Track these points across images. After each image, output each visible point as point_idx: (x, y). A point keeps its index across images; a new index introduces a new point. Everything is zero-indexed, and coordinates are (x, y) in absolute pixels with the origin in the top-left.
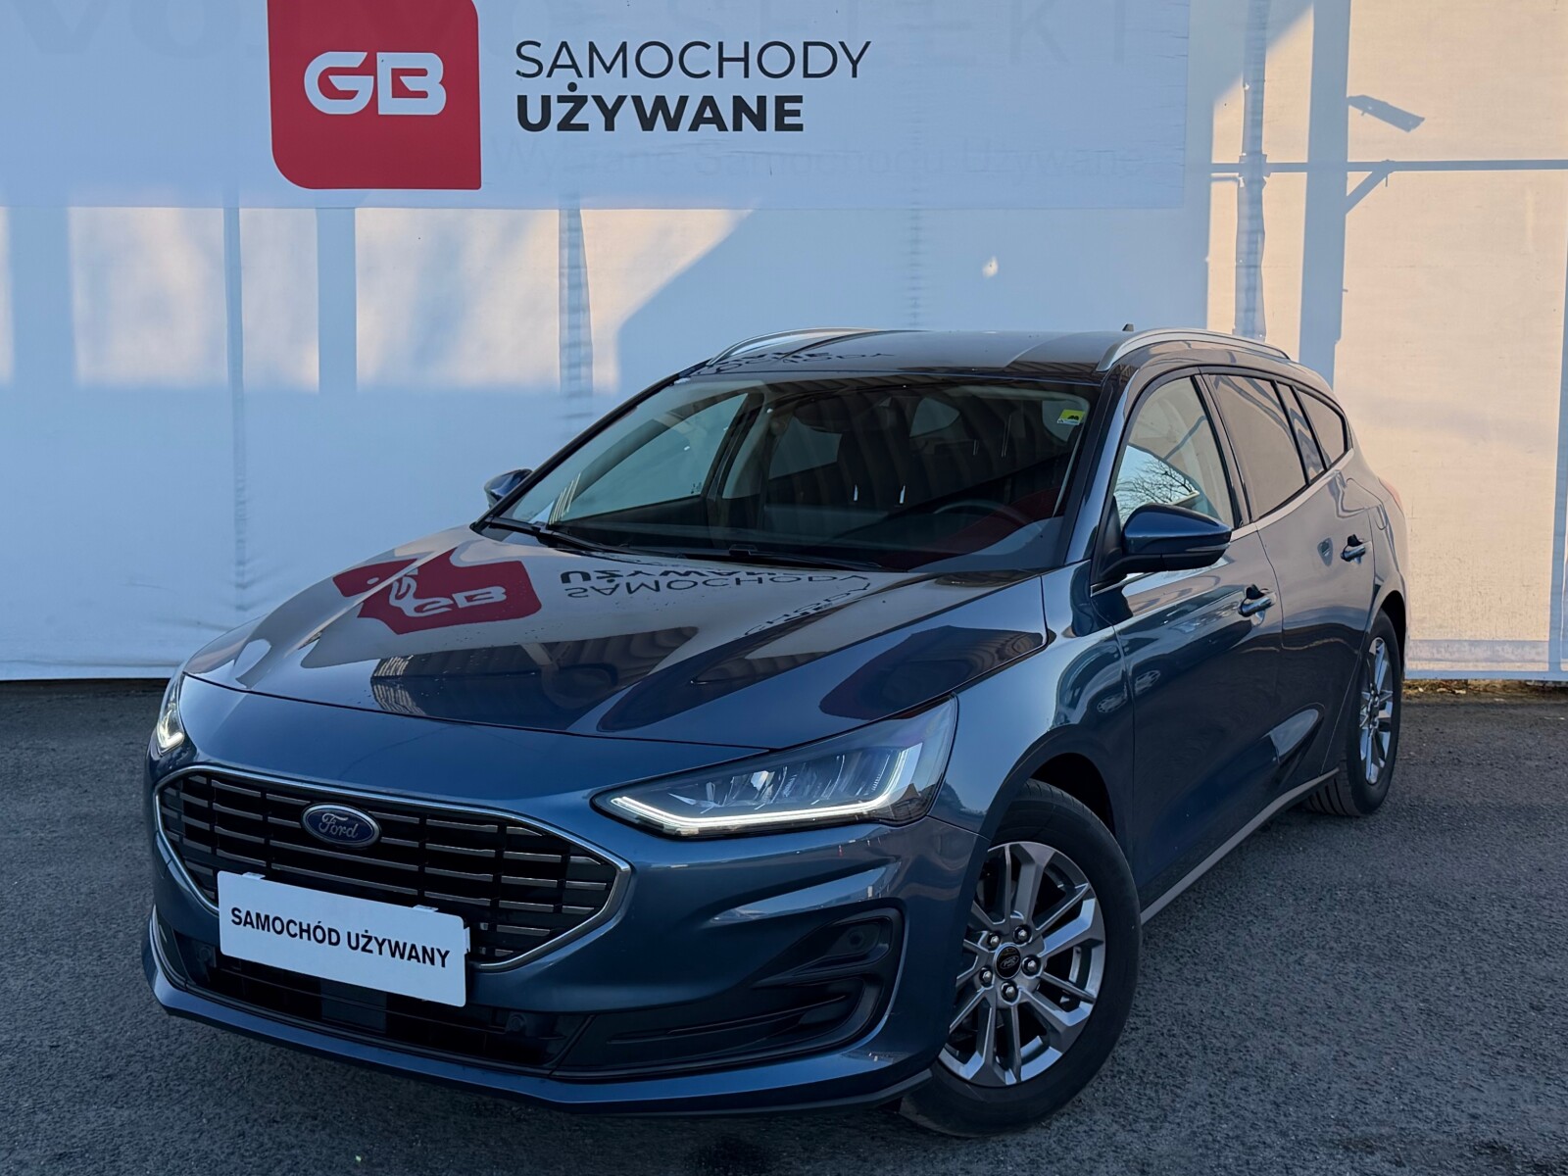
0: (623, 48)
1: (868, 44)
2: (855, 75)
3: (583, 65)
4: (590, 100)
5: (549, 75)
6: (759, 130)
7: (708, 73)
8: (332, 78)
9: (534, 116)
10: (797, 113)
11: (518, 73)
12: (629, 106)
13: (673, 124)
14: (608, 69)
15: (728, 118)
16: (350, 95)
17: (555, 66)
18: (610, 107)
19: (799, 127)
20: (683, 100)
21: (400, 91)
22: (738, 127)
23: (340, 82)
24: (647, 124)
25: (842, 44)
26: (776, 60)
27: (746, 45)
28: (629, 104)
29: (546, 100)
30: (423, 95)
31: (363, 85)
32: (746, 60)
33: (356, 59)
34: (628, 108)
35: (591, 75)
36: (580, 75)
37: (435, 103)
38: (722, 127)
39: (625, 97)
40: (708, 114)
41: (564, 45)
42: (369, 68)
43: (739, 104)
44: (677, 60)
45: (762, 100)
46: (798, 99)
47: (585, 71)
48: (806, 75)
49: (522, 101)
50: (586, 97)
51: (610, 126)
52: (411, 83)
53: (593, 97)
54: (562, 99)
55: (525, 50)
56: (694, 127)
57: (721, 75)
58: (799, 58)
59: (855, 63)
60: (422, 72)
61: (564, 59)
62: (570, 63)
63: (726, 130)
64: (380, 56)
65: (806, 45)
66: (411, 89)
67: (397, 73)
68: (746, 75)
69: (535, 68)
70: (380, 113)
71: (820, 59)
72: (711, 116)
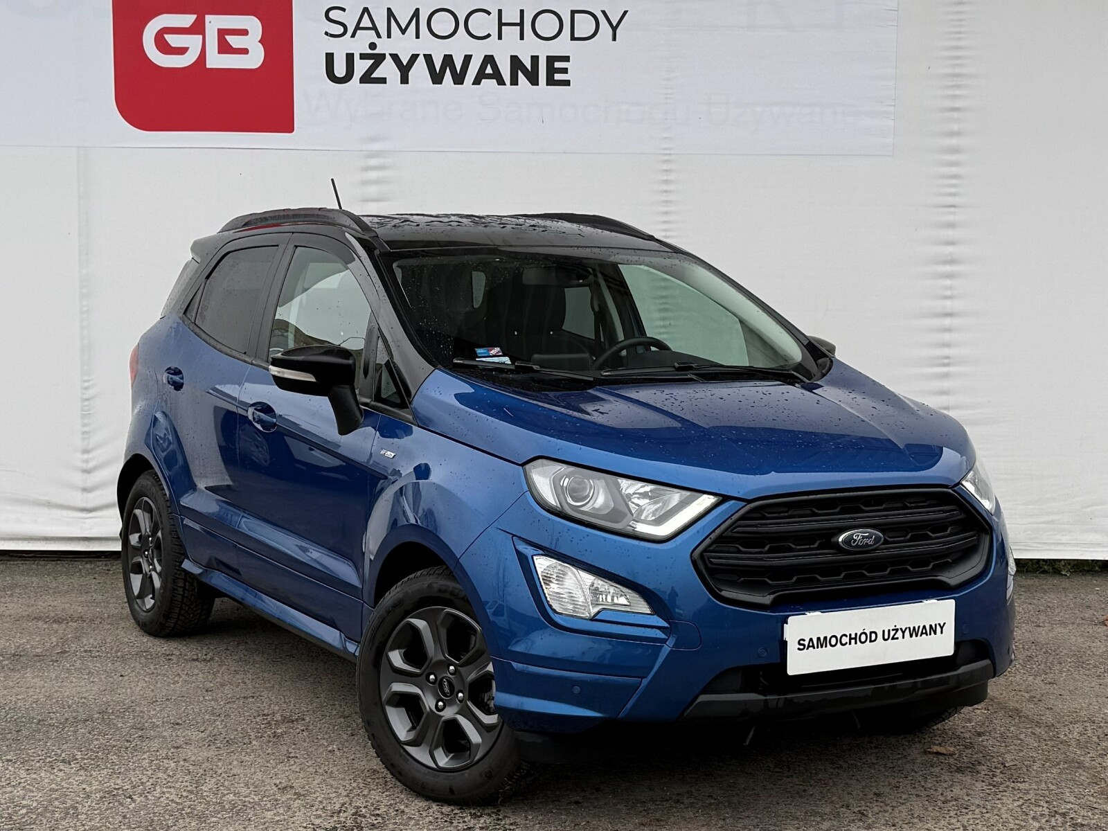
0: (416, 14)
1: (625, 12)
2: (614, 39)
3: (382, 28)
4: (388, 58)
5: (353, 36)
6: (532, 85)
7: (489, 35)
8: (167, 37)
9: (340, 71)
10: (565, 71)
11: (326, 33)
12: (421, 63)
13: (459, 79)
14: (403, 31)
15: (506, 74)
16: (182, 51)
17: (358, 28)
18: (405, 64)
19: (567, 83)
20: (468, 59)
21: (224, 48)
22: (514, 82)
23: (174, 40)
24: (437, 78)
25: (604, 12)
26: (547, 25)
27: (522, 12)
28: (421, 60)
29: (350, 58)
30: (244, 51)
31: (194, 42)
32: (521, 24)
33: (187, 20)
34: (420, 67)
35: (389, 36)
36: (379, 36)
37: (255, 59)
38: (501, 82)
39: (418, 55)
40: (489, 70)
41: (366, 10)
42: (198, 28)
43: (516, 62)
44: (462, 24)
45: (535, 59)
46: (566, 59)
47: (383, 31)
48: (573, 38)
49: (330, 58)
50: (385, 54)
51: (404, 80)
52: (234, 41)
53: (390, 54)
54: (363, 56)
55: (332, 15)
56: (477, 82)
57: (500, 38)
58: (567, 24)
59: (614, 29)
60: (244, 32)
61: (366, 22)
62: (371, 26)
63: (505, 84)
64: (208, 18)
65: (573, 13)
66: (234, 46)
67: (222, 33)
68: (522, 38)
69: (340, 30)
70: (208, 66)
71: (584, 25)
72: (491, 72)
